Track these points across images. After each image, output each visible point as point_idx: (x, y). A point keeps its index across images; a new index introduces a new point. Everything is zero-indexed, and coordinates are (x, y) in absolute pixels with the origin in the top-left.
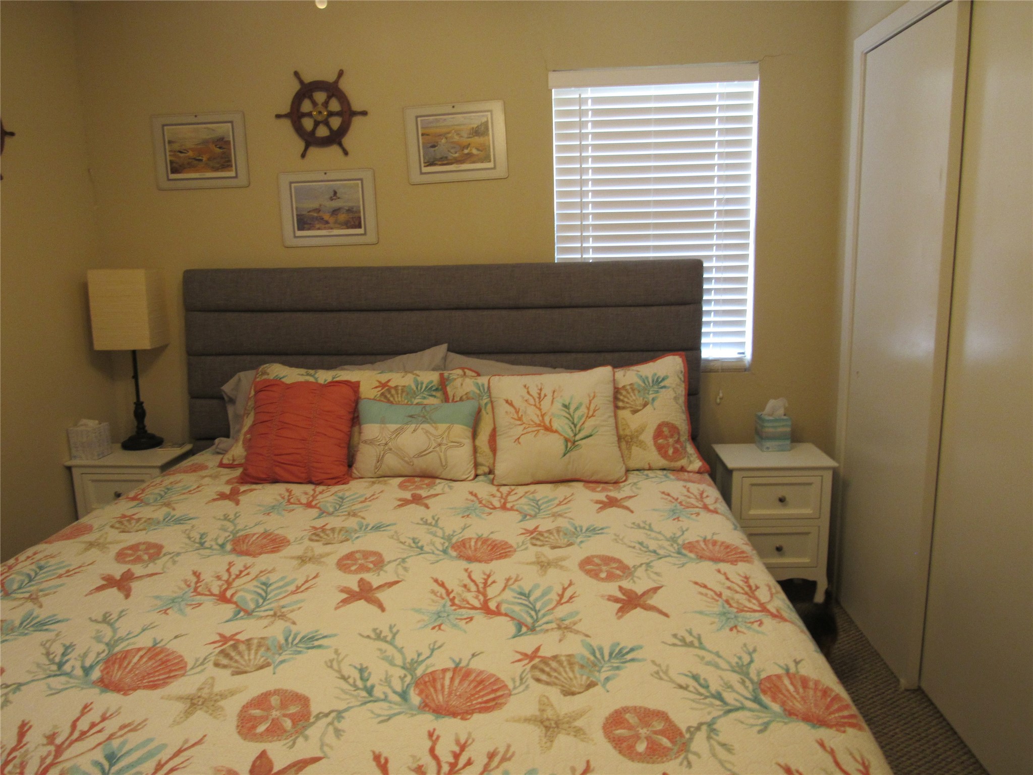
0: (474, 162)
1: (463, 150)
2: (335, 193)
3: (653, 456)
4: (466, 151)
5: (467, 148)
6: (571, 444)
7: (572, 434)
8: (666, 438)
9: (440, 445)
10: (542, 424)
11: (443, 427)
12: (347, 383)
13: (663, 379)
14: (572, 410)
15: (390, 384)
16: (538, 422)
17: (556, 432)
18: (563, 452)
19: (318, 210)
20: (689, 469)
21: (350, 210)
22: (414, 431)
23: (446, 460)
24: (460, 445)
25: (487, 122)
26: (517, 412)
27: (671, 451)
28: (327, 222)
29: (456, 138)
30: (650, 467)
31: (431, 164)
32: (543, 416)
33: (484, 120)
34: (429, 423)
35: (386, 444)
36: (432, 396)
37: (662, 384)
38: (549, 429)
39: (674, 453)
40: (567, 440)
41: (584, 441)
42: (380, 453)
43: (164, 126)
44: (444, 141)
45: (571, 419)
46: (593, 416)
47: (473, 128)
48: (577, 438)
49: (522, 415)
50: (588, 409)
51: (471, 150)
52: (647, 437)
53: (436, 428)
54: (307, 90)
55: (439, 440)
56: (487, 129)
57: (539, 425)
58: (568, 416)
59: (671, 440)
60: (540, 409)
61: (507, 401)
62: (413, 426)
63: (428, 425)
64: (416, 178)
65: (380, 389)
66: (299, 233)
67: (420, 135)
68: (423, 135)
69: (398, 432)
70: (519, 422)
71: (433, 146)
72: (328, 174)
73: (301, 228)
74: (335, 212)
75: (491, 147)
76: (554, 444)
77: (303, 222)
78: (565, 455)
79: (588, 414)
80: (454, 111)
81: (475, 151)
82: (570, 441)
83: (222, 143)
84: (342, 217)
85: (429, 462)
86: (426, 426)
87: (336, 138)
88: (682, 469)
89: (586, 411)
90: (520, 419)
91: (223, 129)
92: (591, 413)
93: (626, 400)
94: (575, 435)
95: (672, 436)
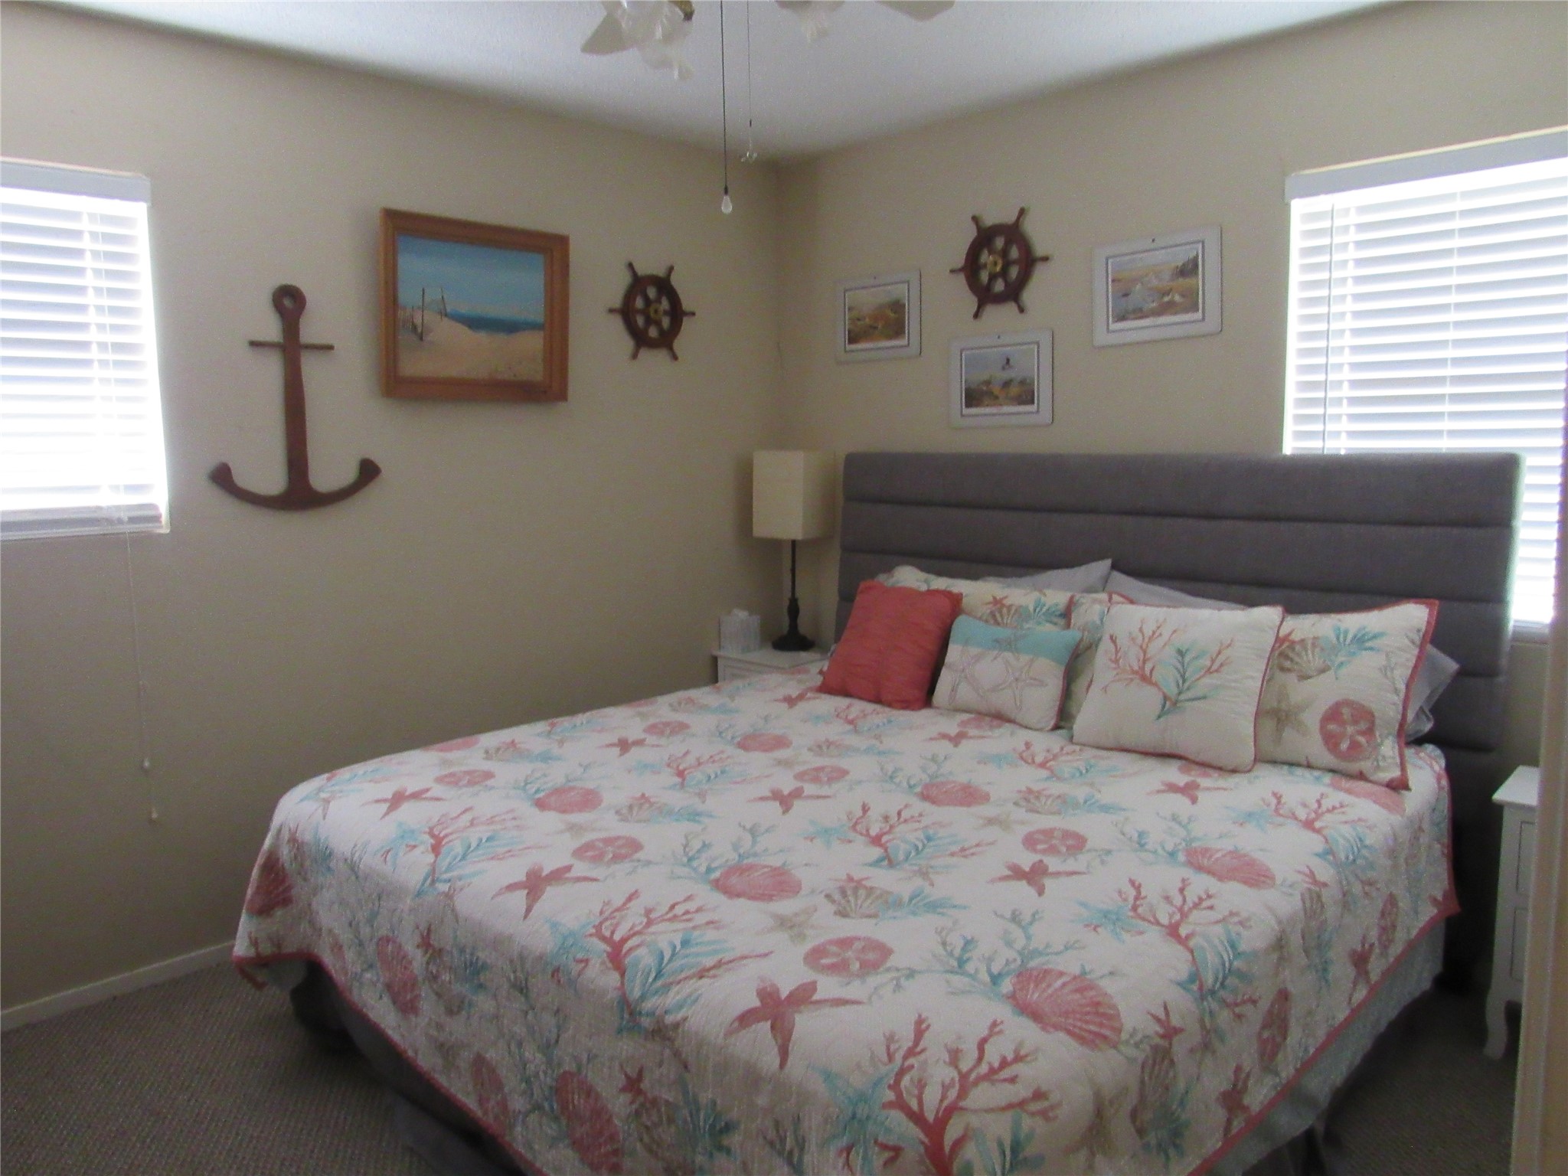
0: (1176, 313)
1: (1162, 297)
2: (1008, 360)
3: (1314, 747)
4: (1166, 299)
5: (1168, 295)
6: (1170, 705)
7: (1175, 691)
8: (1343, 723)
9: (1017, 680)
10: (1140, 673)
11: (1025, 658)
12: (948, 594)
13: (1375, 637)
14: (1187, 659)
15: (1005, 602)
16: (1136, 668)
17: (1156, 685)
18: (1157, 713)
19: (988, 383)
20: (1374, 778)
21: (1023, 382)
22: (995, 658)
23: (1021, 701)
24: (1042, 684)
25: (1196, 258)
26: (1117, 652)
27: (1344, 746)
28: (997, 398)
29: (1155, 283)
30: (1308, 762)
31: (1121, 317)
32: (1144, 662)
33: (1192, 255)
34: (1012, 652)
35: (963, 670)
36: (1051, 622)
37: (1368, 644)
38: (1146, 679)
39: (1349, 748)
40: (1166, 698)
41: (1190, 703)
42: (956, 680)
43: (846, 291)
44: (1138, 287)
45: (1182, 670)
46: (1217, 671)
47: (1177, 267)
48: (1182, 697)
49: (1120, 657)
50: (1213, 661)
51: (1173, 297)
52: (1312, 719)
53: (1018, 659)
54: (984, 237)
55: (1017, 674)
56: (1196, 266)
57: (1136, 673)
58: (1180, 667)
59: (1350, 729)
60: (1145, 653)
61: (1111, 637)
62: (996, 652)
63: (1010, 654)
64: (1101, 338)
65: (991, 605)
66: (966, 411)
67: (1110, 280)
68: (1113, 281)
69: (978, 658)
70: (1113, 665)
71: (1126, 295)
72: (1002, 337)
73: (969, 405)
74: (1007, 384)
75: (1200, 293)
76: (1148, 699)
77: (973, 398)
78: (1159, 717)
79: (1211, 667)
80: (1153, 246)
81: (1177, 298)
82: (1170, 699)
83: (898, 307)
84: (1014, 390)
85: (1003, 701)
86: (1008, 655)
87: (1013, 294)
88: (1361, 776)
89: (1208, 663)
90: (1116, 661)
91: (899, 291)
92: (1215, 667)
93: (1297, 659)
94: (1180, 693)
95: (1355, 722)
